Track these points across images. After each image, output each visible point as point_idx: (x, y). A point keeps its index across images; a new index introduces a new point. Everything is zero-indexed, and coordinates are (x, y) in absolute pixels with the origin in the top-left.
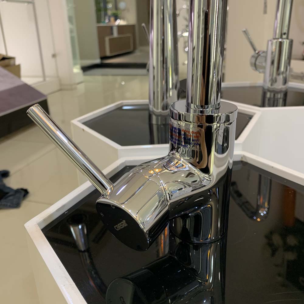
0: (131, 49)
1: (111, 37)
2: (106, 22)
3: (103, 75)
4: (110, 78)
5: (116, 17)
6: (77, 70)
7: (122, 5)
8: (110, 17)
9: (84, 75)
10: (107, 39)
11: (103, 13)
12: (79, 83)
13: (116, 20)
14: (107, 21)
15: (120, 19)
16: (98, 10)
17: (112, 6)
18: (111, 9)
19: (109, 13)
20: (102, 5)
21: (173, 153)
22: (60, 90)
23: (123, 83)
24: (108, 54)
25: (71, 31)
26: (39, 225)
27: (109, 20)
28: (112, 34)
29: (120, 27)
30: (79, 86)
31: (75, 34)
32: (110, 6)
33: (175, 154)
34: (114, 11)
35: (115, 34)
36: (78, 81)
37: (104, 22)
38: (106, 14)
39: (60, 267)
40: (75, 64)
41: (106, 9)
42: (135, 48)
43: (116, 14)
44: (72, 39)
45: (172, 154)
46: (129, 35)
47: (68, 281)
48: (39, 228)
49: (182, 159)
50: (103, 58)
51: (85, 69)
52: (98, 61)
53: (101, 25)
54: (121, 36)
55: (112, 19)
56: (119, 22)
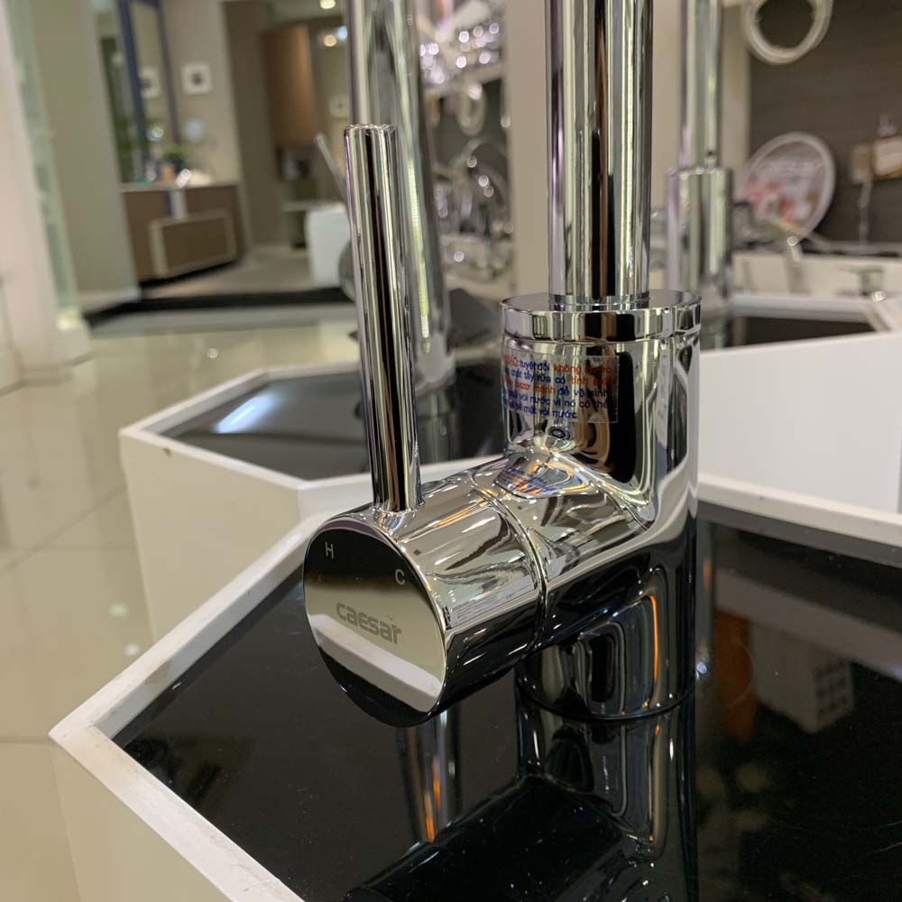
0: (231, 253)
1: (167, 222)
2: (149, 180)
3: (149, 332)
4: (171, 340)
5: (179, 165)
6: (69, 322)
7: (193, 129)
8: (158, 164)
9: (94, 335)
10: (156, 230)
11: (136, 154)
12: (79, 361)
13: (178, 170)
14: (151, 176)
15: (189, 169)
16: (123, 146)
17: (162, 133)
18: (161, 142)
19: (157, 152)
20: (133, 131)
21: (525, 441)
22: (21, 385)
23: (213, 354)
24: (161, 270)
25: (45, 210)
26: (99, 728)
27: (159, 173)
28: (168, 211)
29: (192, 194)
30: (78, 371)
31: (58, 218)
32: (157, 133)
33: (533, 444)
34: (171, 148)
35: (180, 213)
36: (75, 353)
37: (143, 178)
38: (146, 157)
39: (213, 837)
40: (63, 305)
41: (145, 143)
42: (241, 251)
43: (176, 156)
44: (51, 232)
45: (520, 447)
46: (221, 213)
47: (256, 876)
48: (106, 738)
49: (557, 455)
50: (147, 283)
51: (97, 318)
52: (131, 294)
53: (135, 187)
54: (197, 218)
55: (167, 170)
56: (188, 178)
